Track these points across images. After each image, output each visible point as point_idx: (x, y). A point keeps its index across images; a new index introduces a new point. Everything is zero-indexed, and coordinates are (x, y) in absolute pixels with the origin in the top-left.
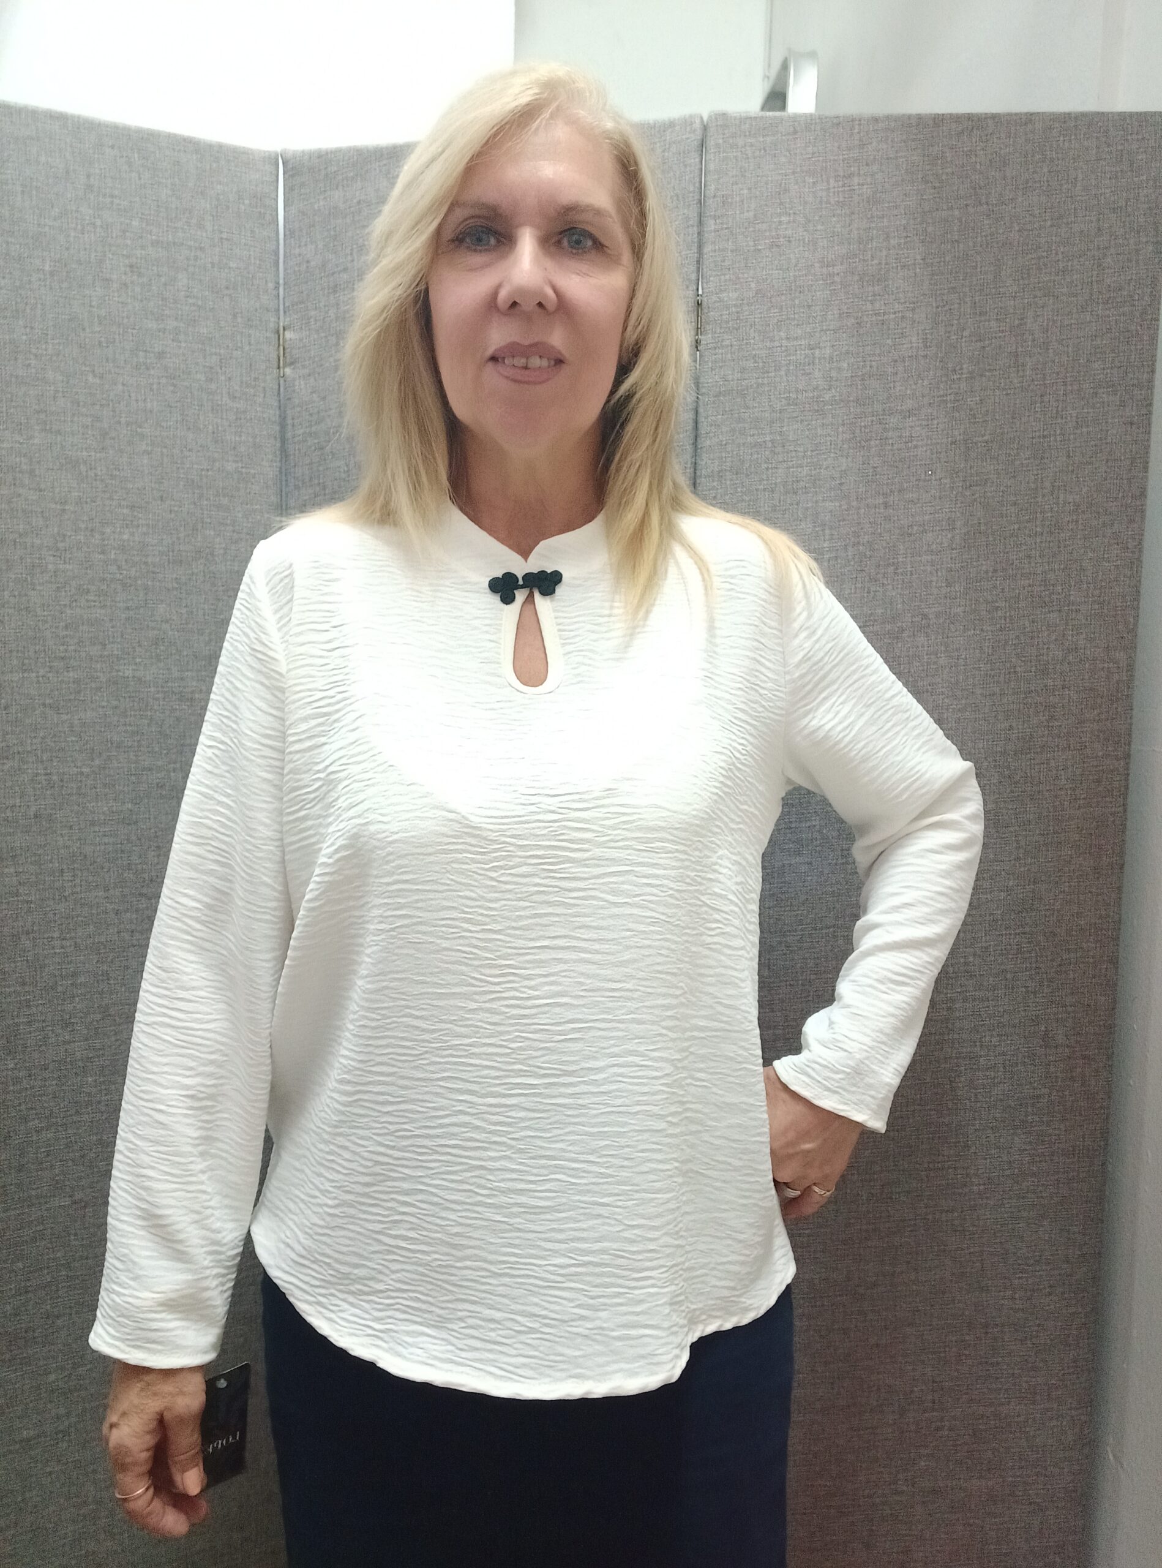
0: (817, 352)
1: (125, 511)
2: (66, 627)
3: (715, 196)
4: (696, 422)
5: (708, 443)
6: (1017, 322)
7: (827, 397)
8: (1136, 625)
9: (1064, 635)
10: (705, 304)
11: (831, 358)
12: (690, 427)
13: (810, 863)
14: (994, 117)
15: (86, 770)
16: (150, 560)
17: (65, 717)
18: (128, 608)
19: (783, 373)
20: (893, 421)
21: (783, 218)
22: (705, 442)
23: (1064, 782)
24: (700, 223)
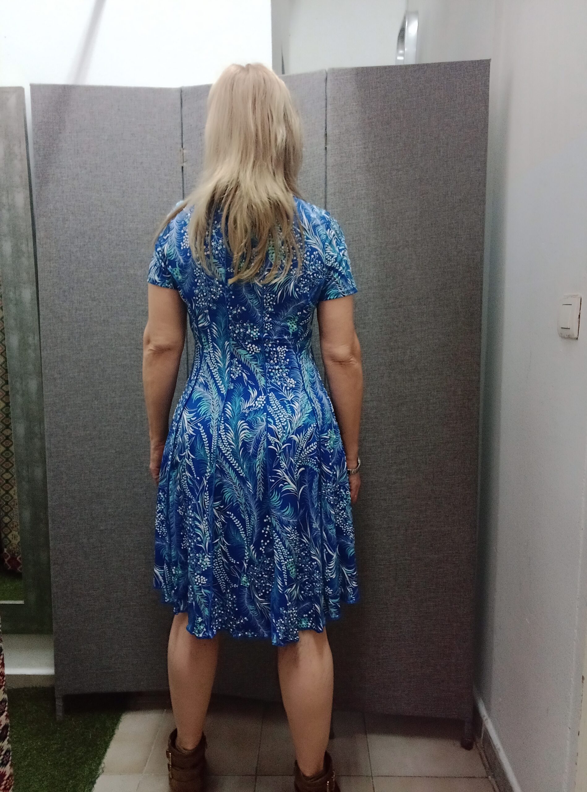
0: (367, 150)
1: (131, 217)
2: (112, 257)
3: (330, 97)
4: (326, 176)
5: (330, 183)
6: (437, 136)
7: (371, 165)
8: (483, 242)
9: (457, 246)
10: (327, 135)
11: (372, 151)
12: (324, 177)
13: (369, 332)
14: (427, 65)
15: (119, 305)
16: (139, 233)
17: (112, 287)
18: (131, 250)
19: (355, 157)
20: (394, 173)
21: (355, 104)
22: (329, 183)
23: (458, 299)
24: (326, 107)
